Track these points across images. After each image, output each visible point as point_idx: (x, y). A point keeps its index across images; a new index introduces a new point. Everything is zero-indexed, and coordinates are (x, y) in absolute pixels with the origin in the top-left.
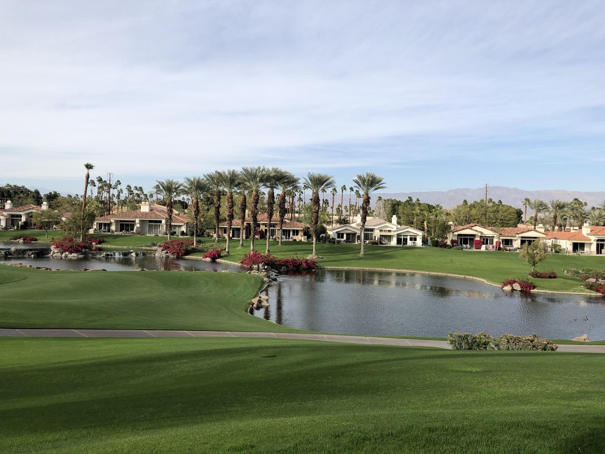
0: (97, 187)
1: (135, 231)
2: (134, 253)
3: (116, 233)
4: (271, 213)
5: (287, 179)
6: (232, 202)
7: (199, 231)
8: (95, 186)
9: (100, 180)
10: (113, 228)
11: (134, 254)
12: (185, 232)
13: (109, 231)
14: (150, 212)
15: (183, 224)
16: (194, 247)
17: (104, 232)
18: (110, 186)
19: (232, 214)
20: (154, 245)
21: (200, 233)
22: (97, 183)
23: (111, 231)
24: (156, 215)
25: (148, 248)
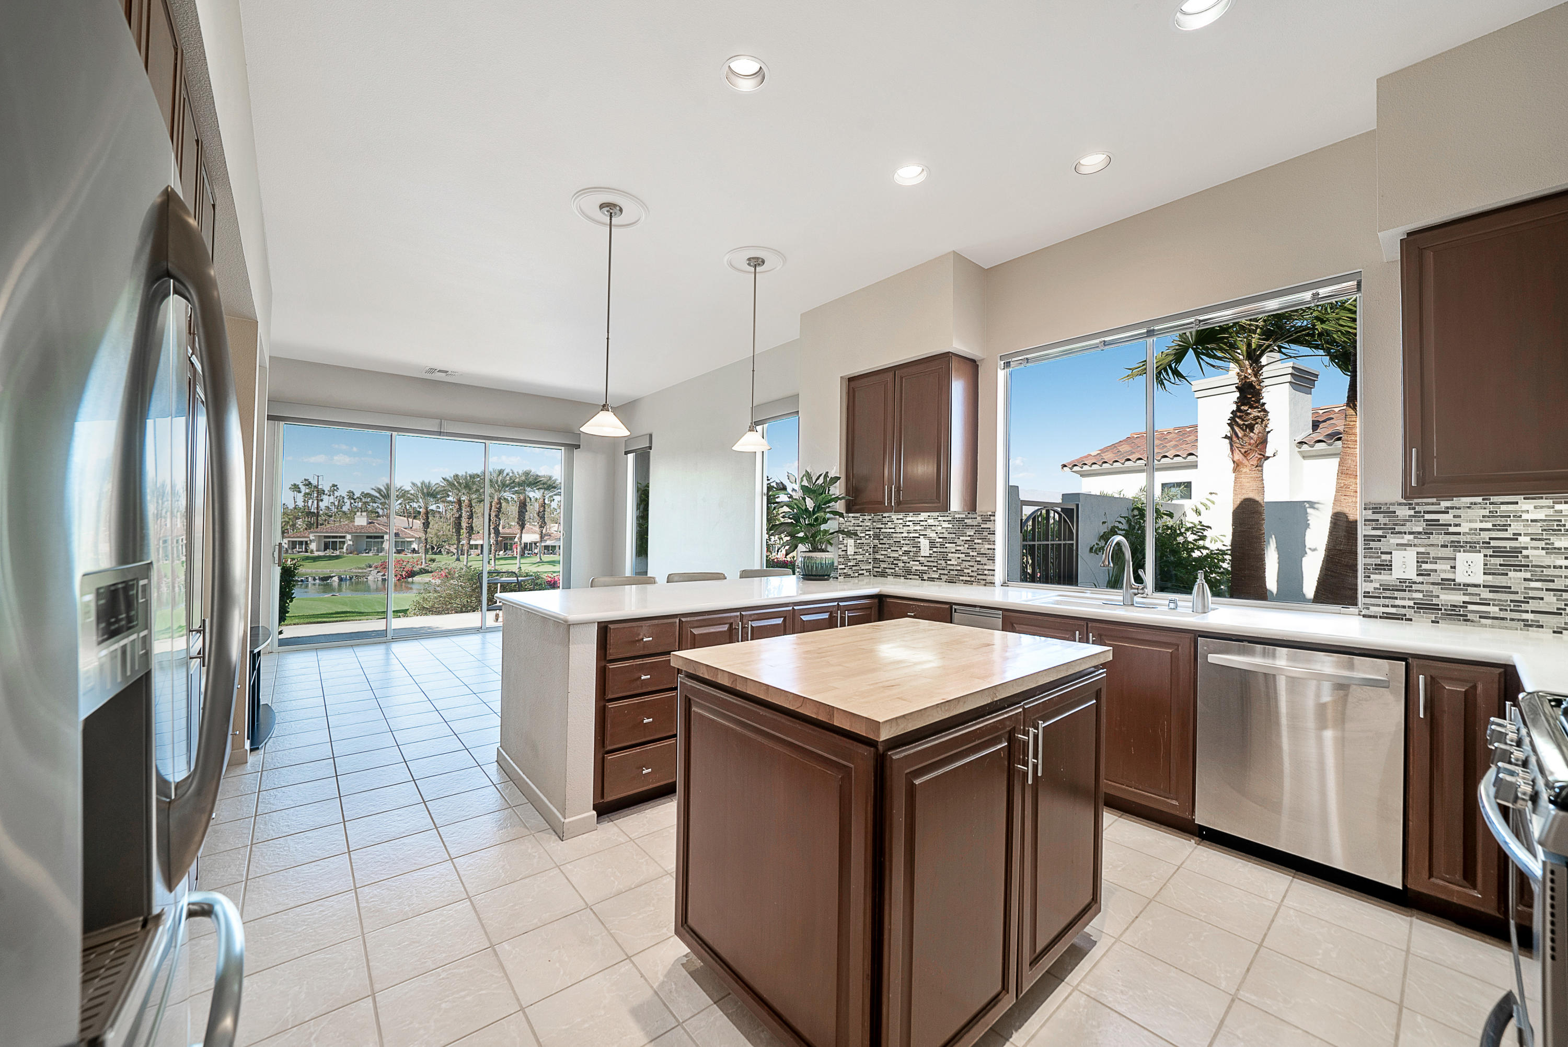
0: (302, 494)
1: (344, 550)
2: (337, 577)
3: (316, 554)
4: (522, 523)
5: (544, 484)
6: (471, 511)
7: (436, 548)
8: (300, 492)
9: (308, 484)
10: (313, 546)
11: (336, 579)
12: (416, 549)
13: (306, 552)
14: (369, 525)
15: (414, 539)
16: (422, 567)
17: (299, 552)
18: (321, 492)
19: (471, 525)
20: (370, 567)
21: (437, 549)
22: (303, 489)
23: (309, 551)
24: (376, 529)
25: (360, 571)
